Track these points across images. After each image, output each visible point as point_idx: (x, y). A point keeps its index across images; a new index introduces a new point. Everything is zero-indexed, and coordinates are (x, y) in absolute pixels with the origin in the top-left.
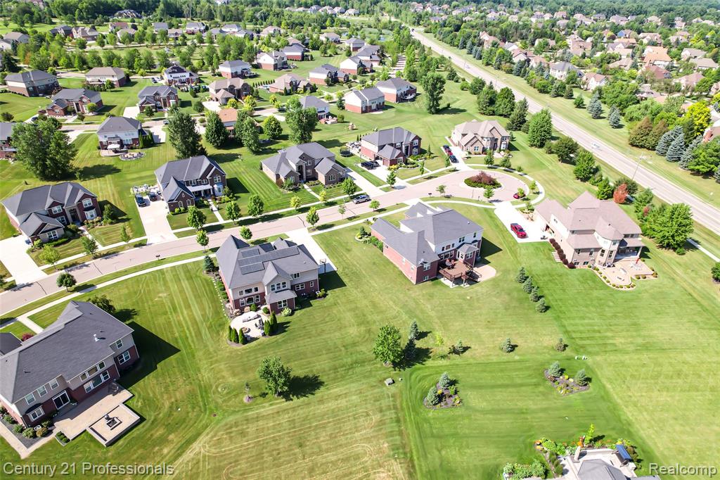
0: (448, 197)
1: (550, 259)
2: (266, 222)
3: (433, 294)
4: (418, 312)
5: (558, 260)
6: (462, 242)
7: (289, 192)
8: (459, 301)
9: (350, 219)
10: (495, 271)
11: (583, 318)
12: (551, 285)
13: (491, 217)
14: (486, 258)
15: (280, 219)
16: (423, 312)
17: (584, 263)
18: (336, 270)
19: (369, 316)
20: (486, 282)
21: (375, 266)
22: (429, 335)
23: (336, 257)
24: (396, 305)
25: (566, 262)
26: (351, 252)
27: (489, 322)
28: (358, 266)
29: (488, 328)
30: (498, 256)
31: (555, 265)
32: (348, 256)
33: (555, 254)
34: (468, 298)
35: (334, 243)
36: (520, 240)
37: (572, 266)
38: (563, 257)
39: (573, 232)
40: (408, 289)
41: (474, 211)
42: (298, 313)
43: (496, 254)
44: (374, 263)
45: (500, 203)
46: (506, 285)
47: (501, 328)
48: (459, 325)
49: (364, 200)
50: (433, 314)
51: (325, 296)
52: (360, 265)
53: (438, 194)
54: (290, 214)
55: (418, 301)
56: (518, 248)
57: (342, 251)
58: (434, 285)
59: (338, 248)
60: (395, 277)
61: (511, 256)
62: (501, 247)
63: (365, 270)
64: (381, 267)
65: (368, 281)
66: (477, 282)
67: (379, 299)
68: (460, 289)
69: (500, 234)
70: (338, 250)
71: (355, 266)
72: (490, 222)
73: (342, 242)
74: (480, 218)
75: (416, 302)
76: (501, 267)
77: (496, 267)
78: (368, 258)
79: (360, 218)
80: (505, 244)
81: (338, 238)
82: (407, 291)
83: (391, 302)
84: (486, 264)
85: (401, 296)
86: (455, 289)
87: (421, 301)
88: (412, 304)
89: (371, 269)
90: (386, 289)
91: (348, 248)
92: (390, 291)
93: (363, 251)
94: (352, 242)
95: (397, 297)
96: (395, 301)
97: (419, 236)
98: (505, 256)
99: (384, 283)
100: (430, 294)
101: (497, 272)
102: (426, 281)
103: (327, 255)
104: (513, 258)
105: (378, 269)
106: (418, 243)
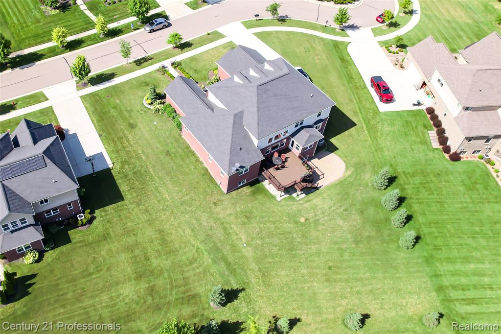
0: (283, 20)
1: (425, 142)
2: (17, 69)
3: (251, 212)
4: (226, 250)
5: (436, 144)
6: (299, 127)
7: (54, 12)
8: (288, 226)
9: (139, 63)
10: (343, 166)
11: (466, 260)
12: (424, 194)
13: (342, 60)
14: (333, 140)
15: (38, 63)
16: (234, 248)
17: (474, 152)
18: (111, 166)
19: (154, 261)
20: (329, 187)
21: (168, 158)
22: (241, 295)
23: (113, 141)
24: (196, 237)
25: (447, 150)
26: (136, 129)
27: (330, 268)
28: (144, 158)
29: (328, 280)
30: (350, 135)
31: (431, 154)
32: (130, 137)
33: (433, 134)
34: (302, 220)
35: (112, 111)
36: (383, 107)
37: (456, 157)
38: (443, 139)
39: (467, 109)
40: (215, 204)
41: (319, 47)
42: (50, 255)
43: (346, 132)
44: (168, 153)
45: (357, 32)
46: (358, 194)
47: (347, 281)
48: (287, 276)
49: (161, 26)
50: (248, 252)
51: (90, 221)
52: (147, 157)
53: (269, 16)
54: (53, 52)
55: (227, 226)
56: (378, 122)
57: (122, 127)
58: (254, 193)
59: (116, 121)
60: (197, 180)
61: (368, 135)
62: (354, 120)
63: (154, 166)
64: (177, 161)
65: (156, 189)
66: (317, 188)
67: (171, 225)
68: (291, 203)
69: (355, 93)
70: (117, 126)
71: (139, 158)
72: (340, 70)
73: (123, 109)
74: (327, 62)
75: (225, 229)
76: (353, 158)
77: (346, 157)
78: (160, 143)
79: (153, 61)
80: (361, 113)
81: (118, 102)
82: (213, 206)
83: (188, 231)
84: (332, 152)
85: (204, 217)
86: (283, 203)
87: (233, 226)
88: (219, 234)
89: (163, 164)
90: (182, 204)
91: (131, 121)
92: (188, 208)
93: (153, 128)
94: (138, 111)
95: (198, 220)
96: (195, 228)
97: (234, 121)
98: (359, 136)
99: (181, 191)
100: (246, 212)
101: (347, 168)
102: (242, 187)
103: (100, 136)
104: (372, 140)
105: (172, 164)
106: (233, 134)
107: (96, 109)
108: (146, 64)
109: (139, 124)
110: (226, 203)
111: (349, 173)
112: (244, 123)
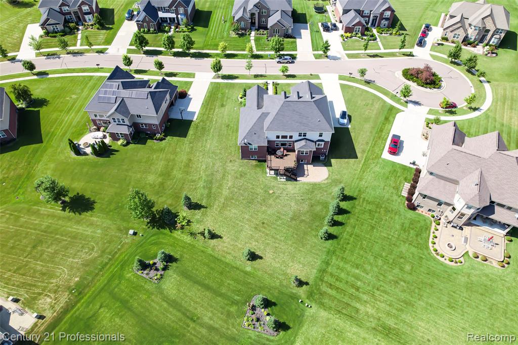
0: (368, 82)
1: (397, 189)
2: (193, 59)
3: (246, 174)
4: (215, 185)
5: (405, 194)
6: (302, 137)
7: (235, 36)
8: (259, 190)
9: (256, 76)
10: (326, 176)
11: (357, 266)
12: (367, 216)
13: (387, 119)
14: (333, 161)
15: (206, 59)
16: (220, 187)
17: (430, 210)
18: (194, 120)
19: (175, 172)
20: (304, 184)
21: (226, 128)
22: (202, 209)
23: (207, 108)
24: (205, 171)
25: (409, 199)
26: (223, 108)
27: (263, 223)
28: (214, 123)
29: (256, 228)
30: (347, 162)
31: (395, 197)
32: (217, 110)
33: (407, 186)
34: (271, 192)
35: (220, 94)
36: (386, 155)
37: (412, 207)
38: (411, 193)
39: (431, 174)
40: (231, 161)
41: (377, 106)
42: (131, 146)
43: (346, 160)
45: (417, 107)
46: (319, 196)
47: (267, 235)
48: (235, 214)
49: (286, 61)
50: (225, 192)
51: (161, 140)
52: (216, 123)
53: (358, 76)
55: (226, 174)
56: (374, 163)
57: (217, 104)
58: (256, 166)
59: (217, 100)
60: (231, 145)
61: (360, 168)
62: (359, 155)
63: (215, 129)
64: (229, 132)
65: (206, 140)
66: (296, 180)
67: (198, 160)
68: (273, 180)
69: (375, 140)
70: (215, 102)
71: (211, 121)
72: (378, 124)
73: (226, 96)
74: (373, 116)
75: (224, 175)
76: (337, 175)
77: (332, 173)
78: (229, 119)
79: (266, 78)
80: (368, 153)
81: (227, 91)
82: (229, 161)
83: (204, 167)
84: (326, 166)
85: (218, 164)
86: (268, 178)
87: (230, 176)
88: (219, 176)
89: (221, 130)
90: (212, 153)
91: (224, 103)
92: (214, 156)
93: (232, 110)
94: (232, 100)
95: (214, 164)
96: (209, 167)
97: (260, 116)
98: (354, 165)
99: (217, 147)
100: (243, 173)
101: (327, 179)
102: (253, 160)
103: (203, 104)
104: (360, 171)
105: (225, 132)
106: (255, 123)
107: (212, 90)
108: (260, 78)
109: (227, 106)
110: (236, 163)
111: (326, 182)
112: (266, 120)
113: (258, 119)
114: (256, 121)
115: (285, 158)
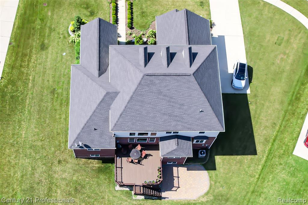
6: (171, 134)
10: (206, 189)
14: (218, 159)
21: (50, 96)
23: (17, 54)
26: (44, 52)
28: (30, 85)
32: (34, 57)
35: (38, 21)
40: (59, 162)
43: (239, 157)
44: (53, 92)
52: (34, 86)
55: (54, 188)
56: (281, 164)
57: (34, 44)
58: (100, 170)
59: (33, 35)
60: (59, 131)
61: (259, 172)
62: (259, 148)
63: (32, 99)
64: (55, 104)
65: (19, 122)
66: (160, 198)
67: (9, 161)
68: (125, 198)
69: (286, 118)
70: (30, 41)
71: (26, 84)
72: (295, 84)
73: (48, 24)
74: (288, 68)
75: (50, 189)
76: (222, 186)
77: (215, 183)
78: (54, 77)
80: (273, 144)
81: (50, 14)
82: (56, 162)
83: (19, 175)
84: (207, 169)
85: (41, 168)
86: (118, 194)
87: (59, 191)
88: (42, 191)
89: (41, 100)
90: (31, 148)
91: (46, 41)
92: (33, 154)
93: (59, 59)
94: (59, 33)
95: (34, 169)
96: (26, 175)
98: (249, 167)
99: (38, 135)
100: (79, 184)
101: (207, 194)
102: (94, 159)
103: (10, 44)
104: (258, 178)
105: (49, 104)
106: (95, 111)
107: (25, 13)
109: (50, 48)
110: (69, 166)
111: (204, 200)
112: (112, 106)
113: (99, 105)
114: (97, 108)
115: (144, 162)
